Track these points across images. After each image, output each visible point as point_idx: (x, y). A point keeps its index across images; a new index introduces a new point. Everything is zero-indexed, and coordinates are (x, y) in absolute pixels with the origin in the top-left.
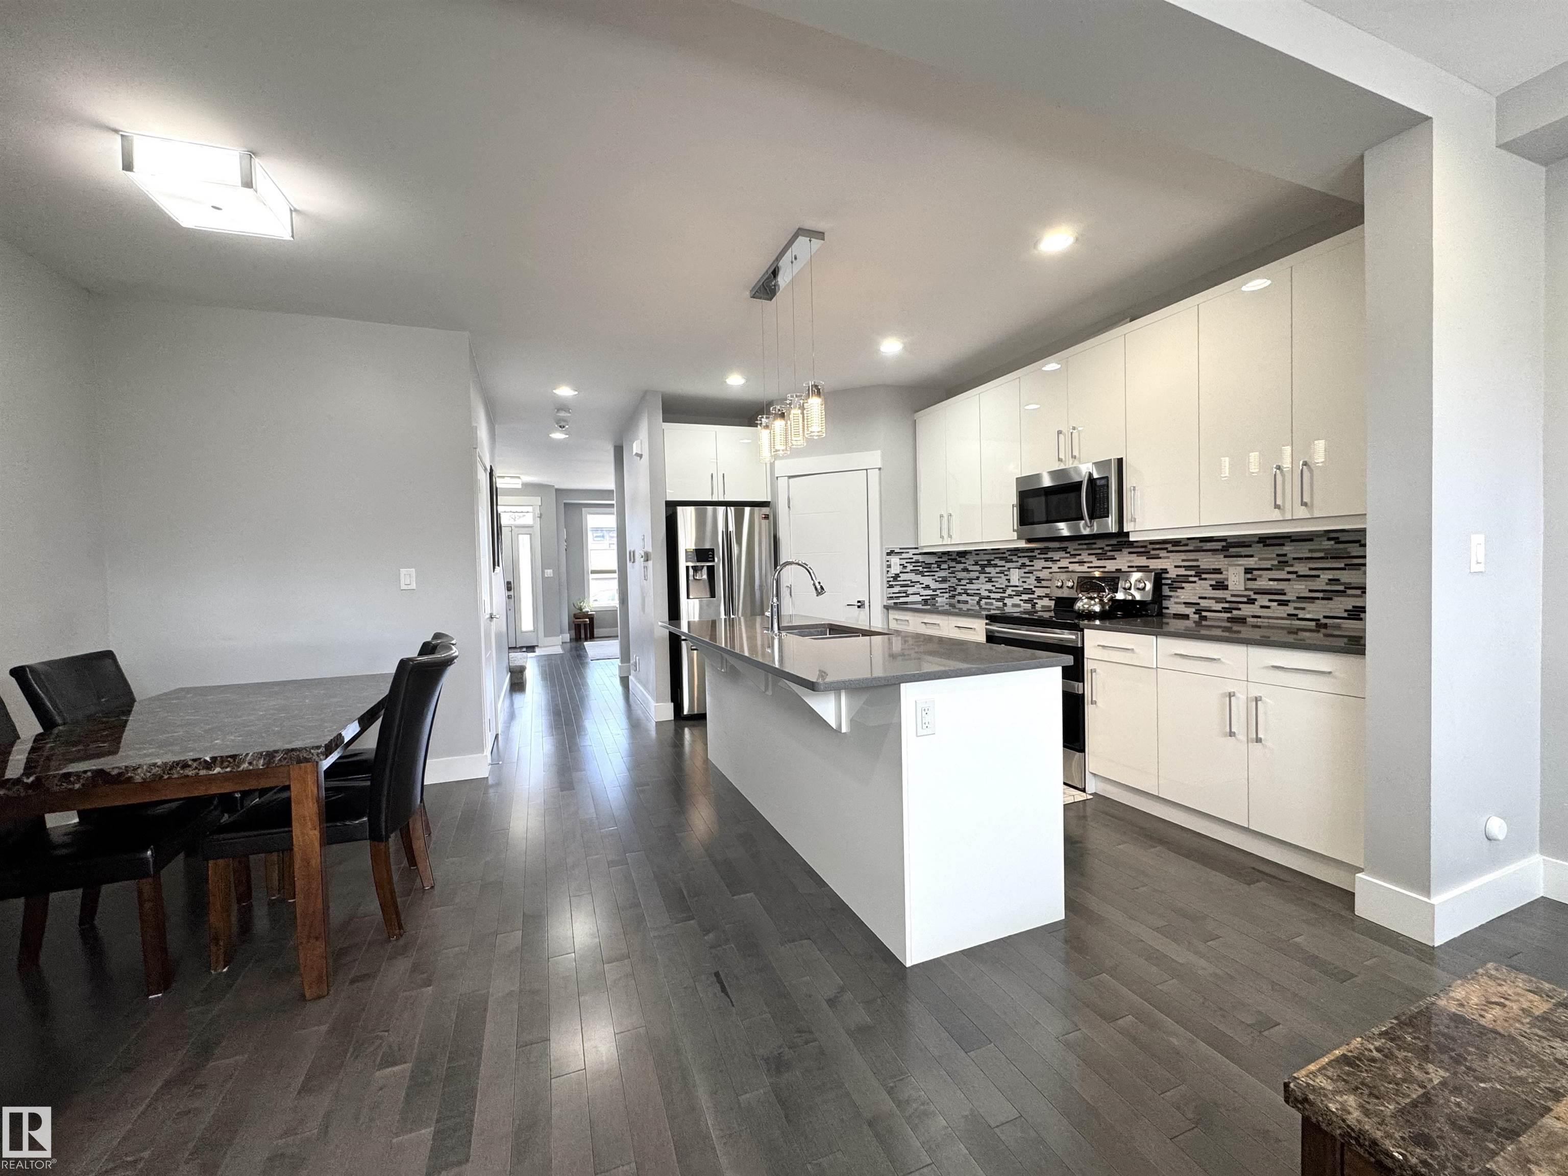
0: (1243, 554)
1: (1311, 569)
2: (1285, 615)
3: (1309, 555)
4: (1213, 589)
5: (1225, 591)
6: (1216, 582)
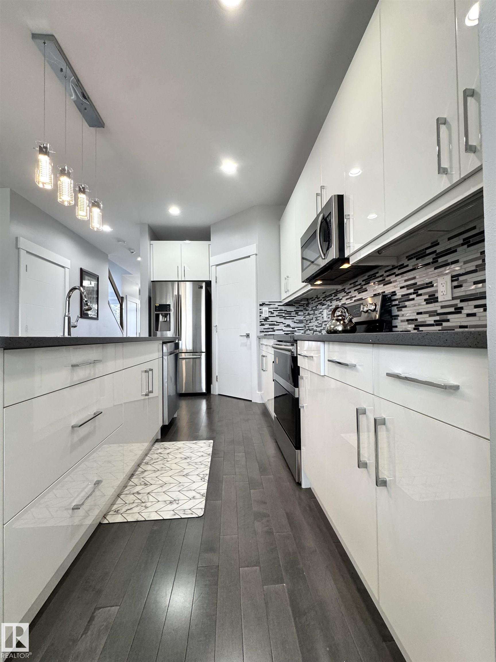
0: (449, 261)
4: (427, 303)
5: (436, 304)
6: (429, 296)
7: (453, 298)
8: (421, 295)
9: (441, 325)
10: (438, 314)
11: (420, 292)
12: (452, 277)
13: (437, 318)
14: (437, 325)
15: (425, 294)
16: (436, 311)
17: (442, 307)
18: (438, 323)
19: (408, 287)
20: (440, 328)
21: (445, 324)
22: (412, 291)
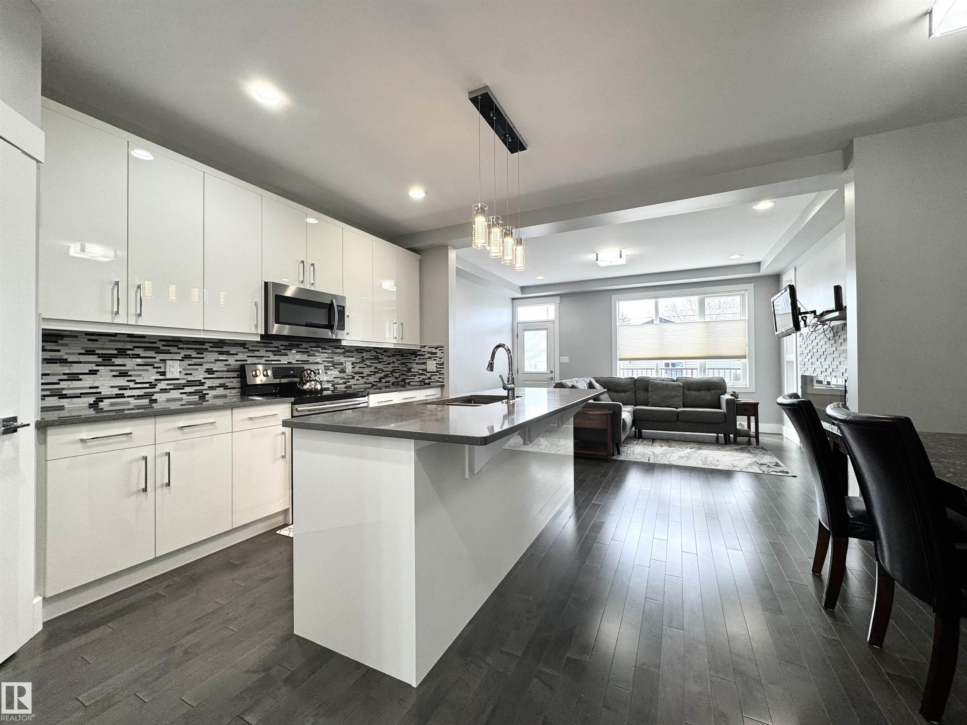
1: (371, 363)
2: (363, 383)
3: (370, 357)
4: (340, 373)
5: (345, 374)
6: (341, 369)
7: (352, 372)
8: (336, 368)
9: (346, 384)
10: (345, 379)
11: (336, 366)
12: (352, 363)
13: (344, 381)
14: (344, 384)
15: (339, 368)
16: (344, 377)
17: (347, 376)
18: (345, 383)
19: (329, 362)
20: (345, 385)
21: (348, 383)
22: (331, 365)
